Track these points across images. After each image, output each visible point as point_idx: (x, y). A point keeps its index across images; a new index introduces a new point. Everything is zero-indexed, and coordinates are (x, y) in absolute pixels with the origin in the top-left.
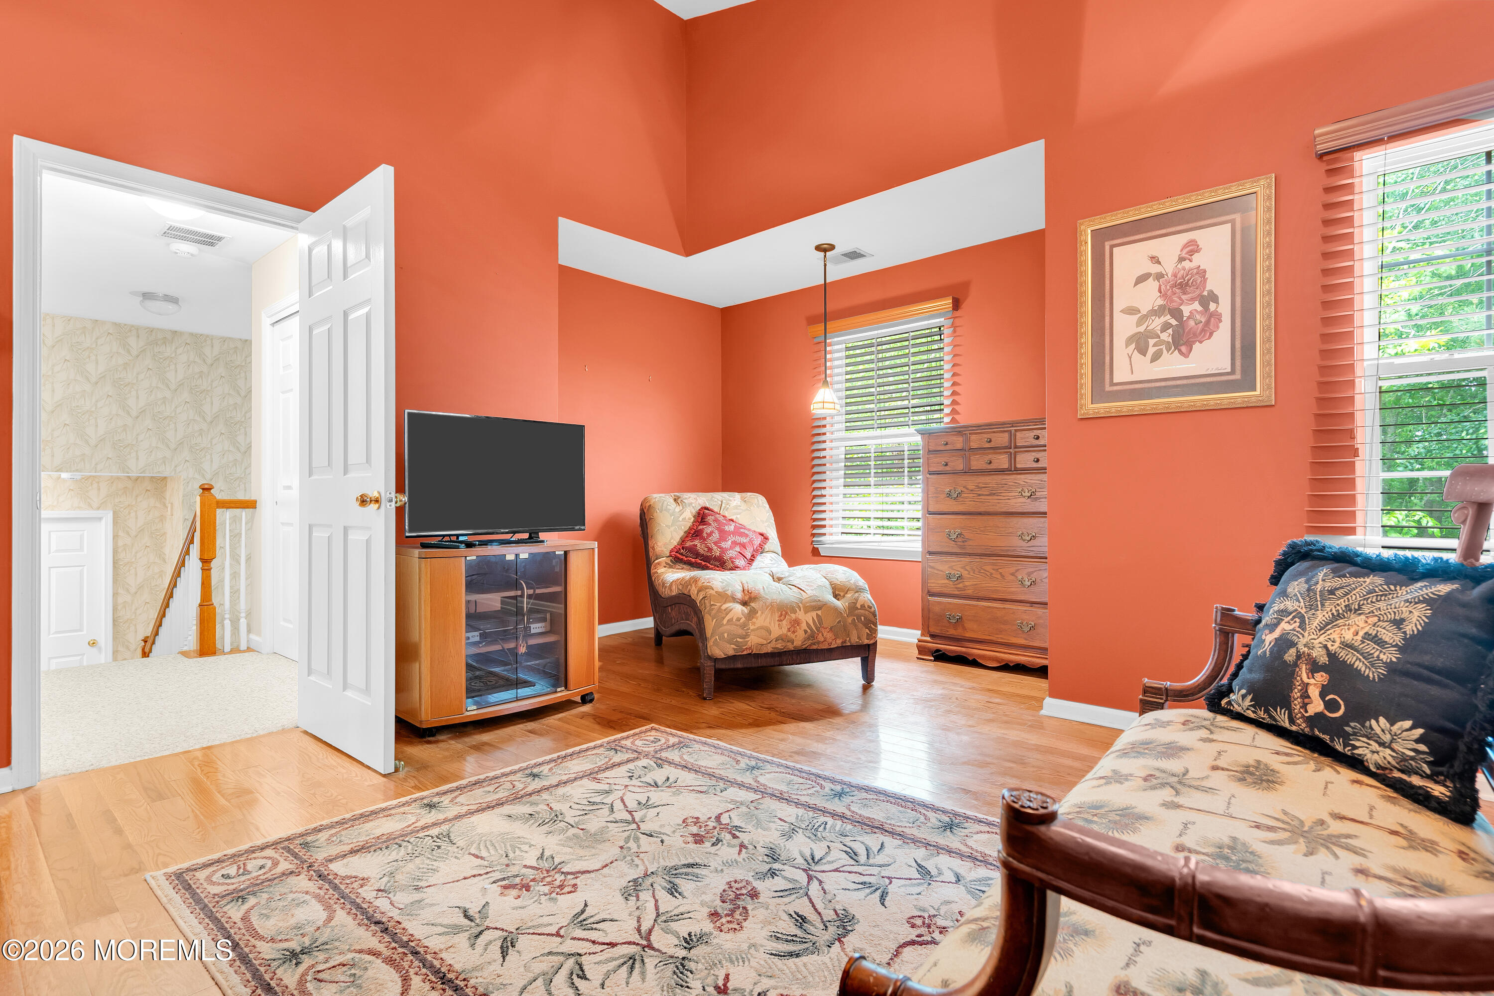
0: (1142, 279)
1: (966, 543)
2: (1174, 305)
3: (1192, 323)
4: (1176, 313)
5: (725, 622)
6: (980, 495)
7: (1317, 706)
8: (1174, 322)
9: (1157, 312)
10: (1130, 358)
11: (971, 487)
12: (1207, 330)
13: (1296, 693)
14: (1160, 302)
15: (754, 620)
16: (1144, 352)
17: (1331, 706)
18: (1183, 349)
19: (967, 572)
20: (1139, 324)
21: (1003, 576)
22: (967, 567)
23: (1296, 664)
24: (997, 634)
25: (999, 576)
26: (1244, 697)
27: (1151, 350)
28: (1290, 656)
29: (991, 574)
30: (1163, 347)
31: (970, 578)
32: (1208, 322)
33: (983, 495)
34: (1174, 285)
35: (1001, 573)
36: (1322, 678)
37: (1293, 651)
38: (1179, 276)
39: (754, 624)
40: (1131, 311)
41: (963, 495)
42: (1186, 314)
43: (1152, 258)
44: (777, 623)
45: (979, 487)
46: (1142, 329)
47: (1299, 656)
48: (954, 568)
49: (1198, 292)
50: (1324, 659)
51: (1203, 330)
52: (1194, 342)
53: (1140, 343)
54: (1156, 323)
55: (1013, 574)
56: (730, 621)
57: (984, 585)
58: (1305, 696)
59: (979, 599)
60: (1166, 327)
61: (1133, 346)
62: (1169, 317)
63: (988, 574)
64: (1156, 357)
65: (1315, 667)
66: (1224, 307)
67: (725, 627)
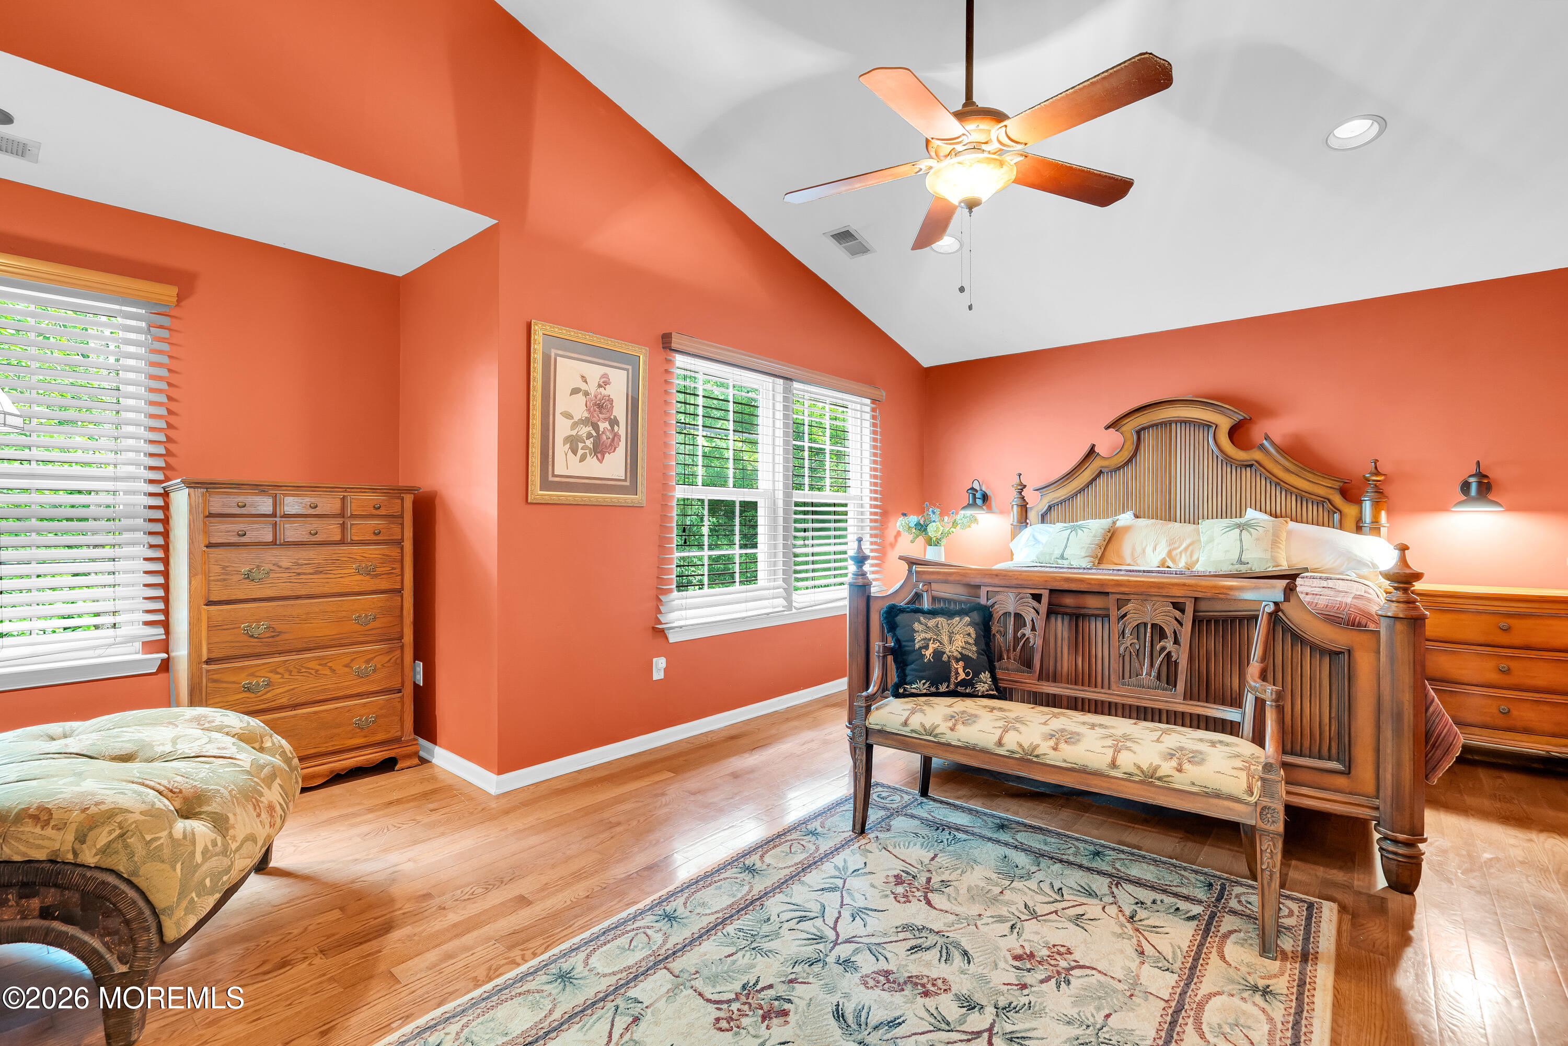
0: (575, 391)
1: (277, 639)
2: (594, 420)
3: (604, 437)
4: (596, 427)
5: (199, 858)
6: (299, 574)
7: (962, 676)
8: (595, 434)
9: (585, 422)
10: (566, 455)
11: (285, 563)
12: (612, 447)
13: (953, 674)
14: (586, 414)
15: (231, 832)
16: (575, 453)
17: (967, 674)
18: (599, 455)
19: (279, 676)
20: (573, 428)
21: (333, 671)
22: (278, 670)
23: (949, 661)
24: (326, 743)
25: (328, 672)
26: (924, 684)
27: (580, 452)
28: (945, 658)
29: (317, 671)
30: (587, 451)
31: (284, 683)
32: (613, 439)
33: (305, 574)
34: (595, 404)
35: (330, 668)
36: (961, 664)
37: (945, 655)
38: (598, 398)
39: (234, 838)
40: (568, 415)
41: (271, 575)
42: (601, 429)
43: (583, 377)
44: (258, 820)
45: (298, 564)
46: (574, 433)
47: (949, 657)
48: (257, 674)
49: (608, 415)
50: (959, 656)
51: (610, 445)
52: (606, 452)
53: (573, 443)
54: (584, 430)
55: (346, 666)
56: (205, 852)
57: (305, 688)
58: (957, 673)
59: (295, 707)
60: (589, 436)
61: (568, 446)
62: (591, 428)
63: (313, 672)
64: (583, 459)
65: (957, 661)
66: (622, 430)
67: (205, 868)
